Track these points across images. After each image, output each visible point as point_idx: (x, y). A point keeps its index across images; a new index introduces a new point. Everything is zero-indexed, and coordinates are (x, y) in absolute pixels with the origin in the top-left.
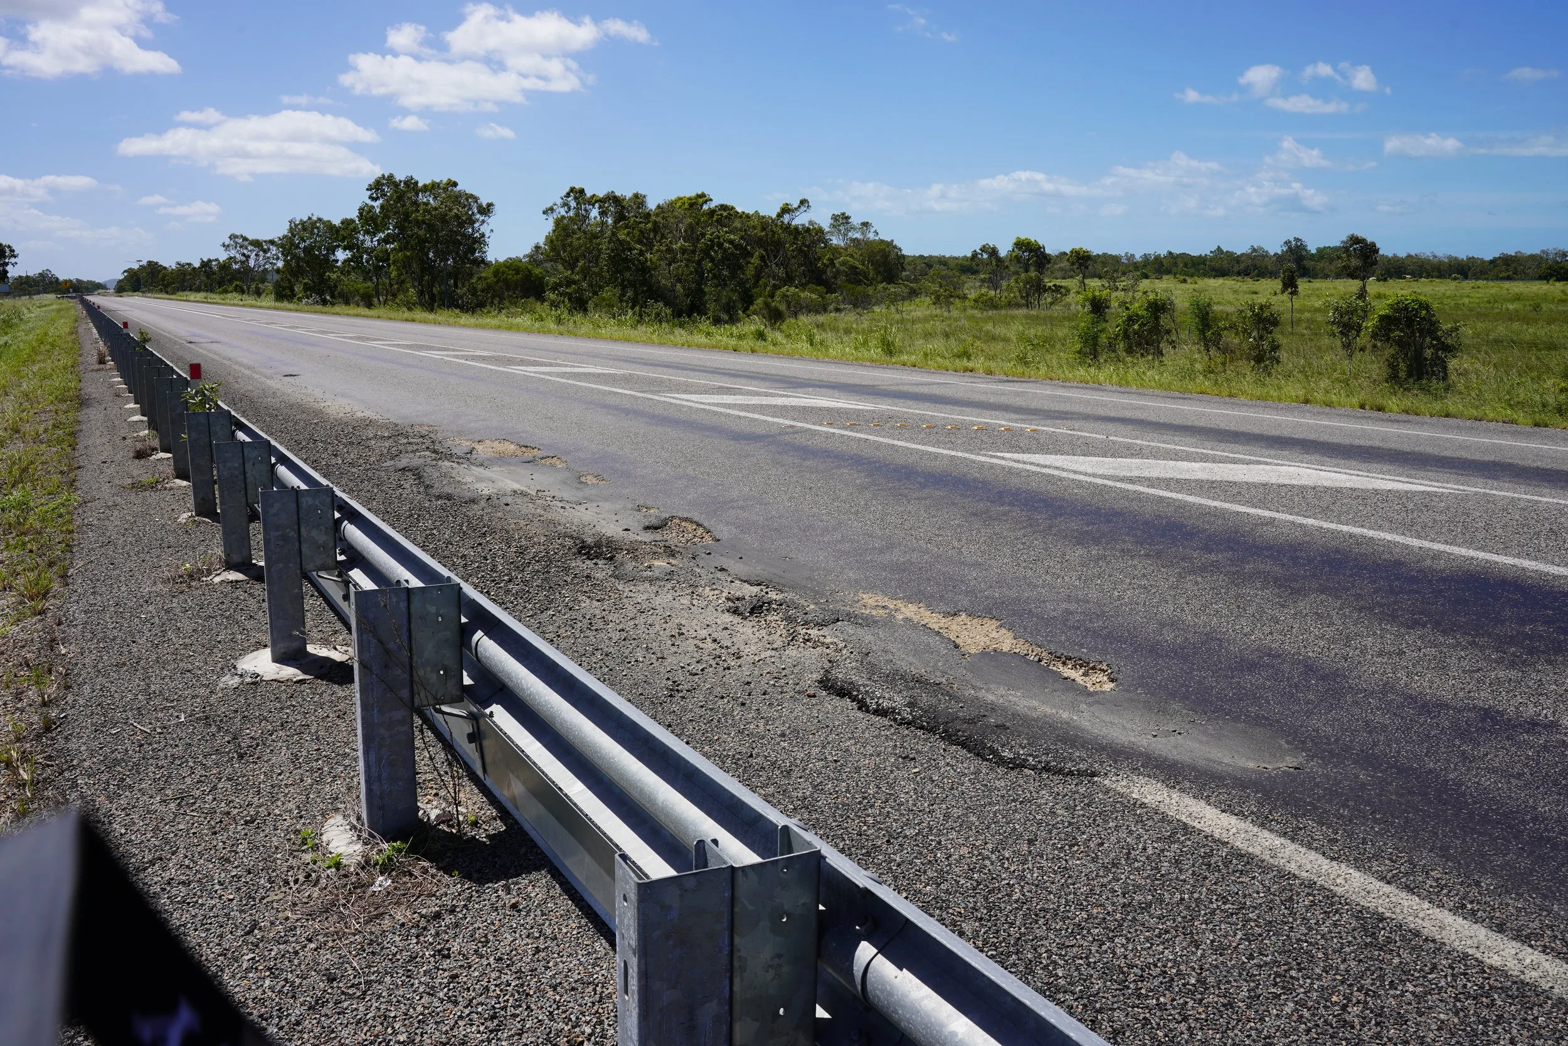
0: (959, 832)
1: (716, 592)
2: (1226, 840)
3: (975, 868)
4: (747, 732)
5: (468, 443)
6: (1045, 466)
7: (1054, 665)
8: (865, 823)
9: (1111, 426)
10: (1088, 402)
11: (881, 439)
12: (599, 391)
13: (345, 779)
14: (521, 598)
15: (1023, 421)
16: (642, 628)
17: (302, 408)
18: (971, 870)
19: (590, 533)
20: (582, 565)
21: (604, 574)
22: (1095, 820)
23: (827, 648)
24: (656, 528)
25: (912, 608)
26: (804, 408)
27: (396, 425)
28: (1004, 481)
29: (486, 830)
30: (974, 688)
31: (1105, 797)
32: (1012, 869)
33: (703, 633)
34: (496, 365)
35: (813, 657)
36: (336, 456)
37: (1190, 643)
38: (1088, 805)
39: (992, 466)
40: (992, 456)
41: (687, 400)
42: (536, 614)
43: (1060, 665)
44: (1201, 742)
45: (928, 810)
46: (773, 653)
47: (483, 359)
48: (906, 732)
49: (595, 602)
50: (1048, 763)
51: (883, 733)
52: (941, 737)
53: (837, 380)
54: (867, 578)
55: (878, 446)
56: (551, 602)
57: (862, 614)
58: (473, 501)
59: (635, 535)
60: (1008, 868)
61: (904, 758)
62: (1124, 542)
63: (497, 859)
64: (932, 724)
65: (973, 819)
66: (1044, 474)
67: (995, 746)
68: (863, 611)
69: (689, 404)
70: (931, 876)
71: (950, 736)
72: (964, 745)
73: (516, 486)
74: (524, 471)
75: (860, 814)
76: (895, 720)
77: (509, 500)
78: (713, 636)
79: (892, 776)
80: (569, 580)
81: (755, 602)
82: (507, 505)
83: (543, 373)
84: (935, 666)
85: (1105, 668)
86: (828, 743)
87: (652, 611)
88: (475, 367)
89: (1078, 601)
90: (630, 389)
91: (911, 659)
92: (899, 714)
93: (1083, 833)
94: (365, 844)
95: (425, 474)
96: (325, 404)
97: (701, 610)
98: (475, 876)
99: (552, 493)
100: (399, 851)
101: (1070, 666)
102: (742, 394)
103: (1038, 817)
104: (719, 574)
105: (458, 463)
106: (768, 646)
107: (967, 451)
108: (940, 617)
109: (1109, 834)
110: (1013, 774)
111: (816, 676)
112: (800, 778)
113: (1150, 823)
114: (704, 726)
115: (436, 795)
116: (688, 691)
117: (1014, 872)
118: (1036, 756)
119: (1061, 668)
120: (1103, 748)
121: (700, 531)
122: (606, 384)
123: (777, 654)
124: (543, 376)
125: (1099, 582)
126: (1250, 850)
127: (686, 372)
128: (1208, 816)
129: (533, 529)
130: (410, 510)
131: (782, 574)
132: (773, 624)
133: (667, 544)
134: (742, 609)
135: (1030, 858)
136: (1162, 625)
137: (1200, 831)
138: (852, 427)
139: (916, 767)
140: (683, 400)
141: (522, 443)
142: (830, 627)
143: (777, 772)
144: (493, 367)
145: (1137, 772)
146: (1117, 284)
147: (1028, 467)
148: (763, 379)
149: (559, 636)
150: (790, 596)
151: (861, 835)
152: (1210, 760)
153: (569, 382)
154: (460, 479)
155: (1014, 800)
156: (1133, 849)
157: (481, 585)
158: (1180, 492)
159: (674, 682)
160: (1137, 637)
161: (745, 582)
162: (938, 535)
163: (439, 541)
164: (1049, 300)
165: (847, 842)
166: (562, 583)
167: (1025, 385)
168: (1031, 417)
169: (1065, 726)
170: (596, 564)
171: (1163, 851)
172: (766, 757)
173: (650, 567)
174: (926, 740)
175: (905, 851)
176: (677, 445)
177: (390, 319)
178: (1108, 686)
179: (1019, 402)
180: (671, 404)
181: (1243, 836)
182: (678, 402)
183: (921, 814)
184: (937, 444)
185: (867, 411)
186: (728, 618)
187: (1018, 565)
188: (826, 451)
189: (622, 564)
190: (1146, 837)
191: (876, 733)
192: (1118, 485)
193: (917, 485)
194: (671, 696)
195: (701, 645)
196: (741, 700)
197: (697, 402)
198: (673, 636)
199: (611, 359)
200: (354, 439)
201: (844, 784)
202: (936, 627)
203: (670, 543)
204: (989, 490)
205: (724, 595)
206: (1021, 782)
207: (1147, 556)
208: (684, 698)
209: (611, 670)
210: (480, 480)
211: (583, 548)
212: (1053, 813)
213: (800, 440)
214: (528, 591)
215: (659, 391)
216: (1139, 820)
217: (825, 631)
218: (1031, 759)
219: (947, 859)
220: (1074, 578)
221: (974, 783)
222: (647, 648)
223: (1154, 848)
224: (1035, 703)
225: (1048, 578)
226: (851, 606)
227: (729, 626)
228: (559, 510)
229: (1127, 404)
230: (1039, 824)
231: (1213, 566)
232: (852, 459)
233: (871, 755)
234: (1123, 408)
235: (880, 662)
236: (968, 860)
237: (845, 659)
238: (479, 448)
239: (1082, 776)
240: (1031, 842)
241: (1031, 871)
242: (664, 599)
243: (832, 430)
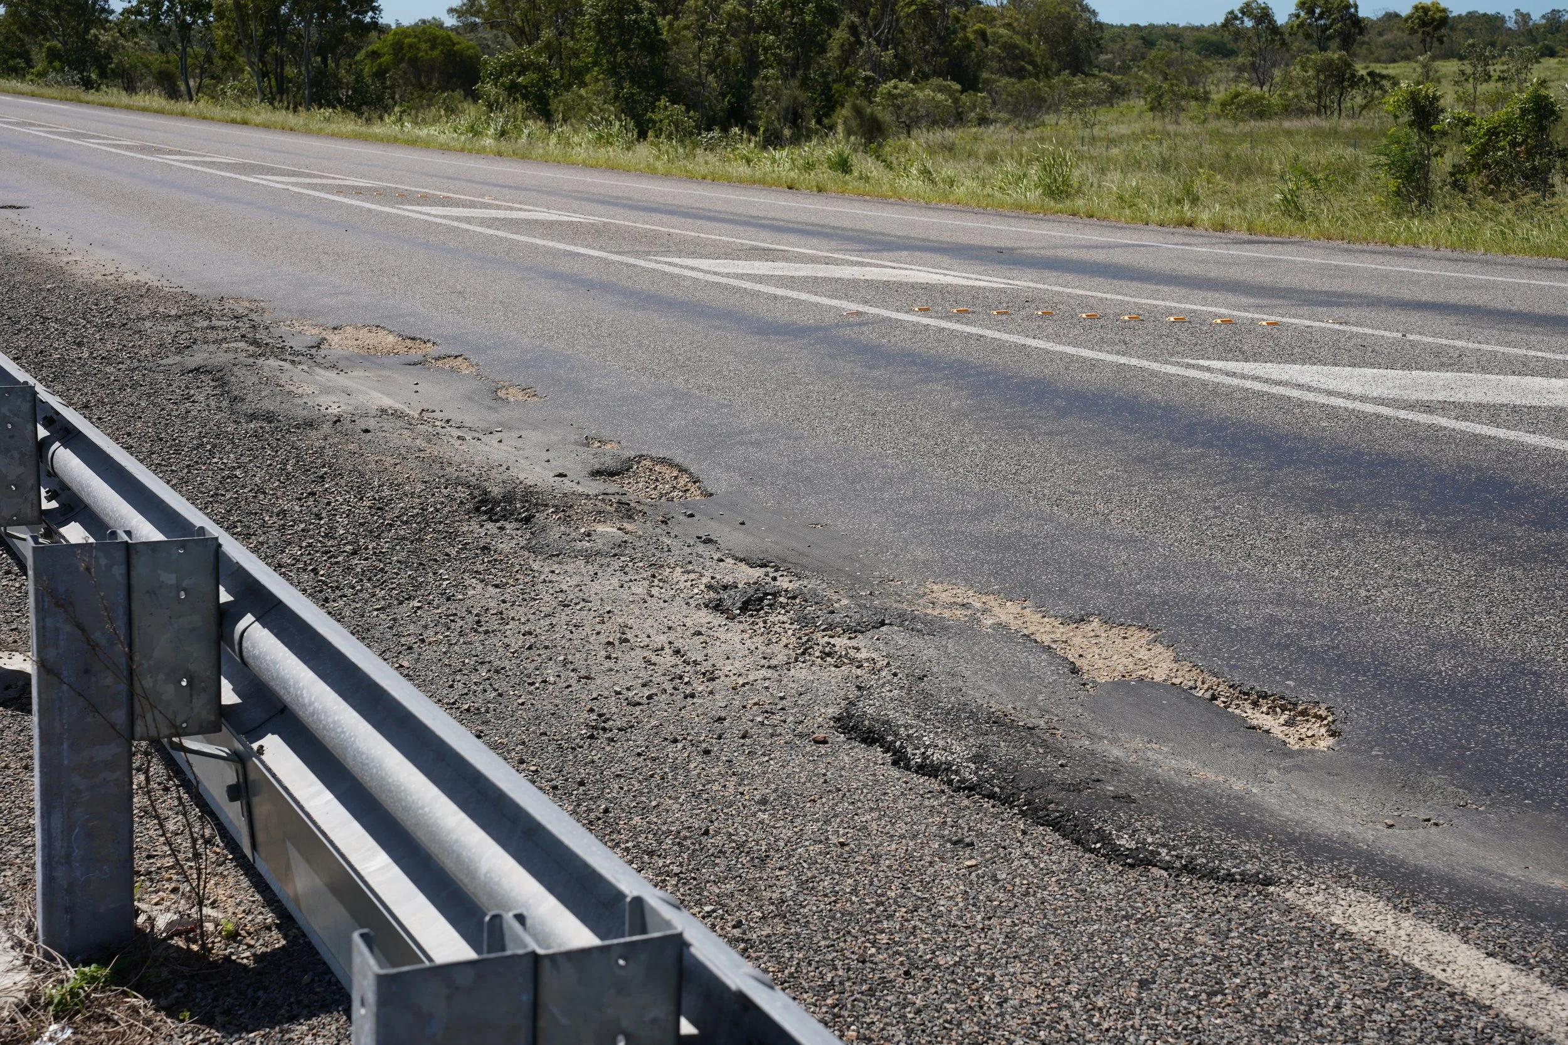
0: (1026, 963)
1: (692, 576)
2: (1488, 1003)
3: (1044, 1021)
4: (705, 796)
5: (316, 331)
6: (1279, 383)
7: (1238, 706)
8: (874, 943)
9: (1416, 318)
10: (1386, 276)
11: (1005, 336)
12: (548, 251)
13: (20, 868)
14: (369, 580)
15: (1259, 308)
16: (561, 630)
17: (26, 263)
18: (1036, 1024)
19: (500, 478)
20: (477, 530)
21: (513, 544)
22: (1258, 955)
23: (858, 667)
24: (612, 474)
25: (1012, 608)
26: (887, 284)
27: (193, 297)
28: (1203, 406)
29: (250, 946)
30: (1090, 736)
31: (1284, 919)
32: (1106, 1025)
33: (661, 640)
34: (379, 203)
35: (833, 681)
36: (80, 344)
37: (1481, 677)
38: (1252, 931)
39: (1186, 382)
40: (1188, 366)
41: (693, 269)
42: (390, 606)
43: (1248, 707)
44: (1472, 840)
45: (980, 926)
46: (769, 673)
47: (358, 192)
48: (966, 802)
49: (490, 588)
50: (1193, 859)
51: (926, 803)
52: (1021, 812)
53: (954, 239)
54: (944, 559)
55: (999, 347)
56: (417, 588)
57: (926, 615)
58: (310, 424)
59: (574, 485)
60: (1099, 1024)
61: (955, 843)
62: (1394, 508)
63: (260, 993)
64: (1009, 790)
65: (1054, 943)
66: (1273, 396)
67: (1108, 828)
68: (929, 611)
69: (694, 274)
70: (968, 1031)
71: (1036, 810)
72: (1056, 826)
73: (387, 402)
74: (405, 379)
75: (868, 928)
76: (950, 782)
77: (372, 424)
78: (676, 644)
79: (931, 870)
80: (454, 553)
81: (751, 592)
82: (367, 431)
83: (458, 219)
84: (1032, 702)
85: (1323, 713)
86: (836, 816)
87: (582, 604)
88: (341, 205)
89: (1293, 603)
90: (601, 248)
91: (993, 688)
92: (957, 773)
93: (1236, 975)
94: (35, 970)
95: (233, 379)
96: (71, 258)
97: (662, 604)
98: (219, 1019)
99: (446, 415)
100: (93, 979)
101: (1264, 709)
102: (787, 260)
103: (1163, 945)
104: (701, 548)
105: (293, 362)
106: (763, 662)
107: (1147, 356)
108: (1056, 624)
109: (1280, 979)
110: (1133, 874)
111: (833, 711)
112: (781, 869)
113: (1353, 965)
114: (637, 785)
115: (175, 890)
116: (620, 730)
117: (1107, 1030)
118: (1174, 848)
119: (1250, 712)
120: (1294, 840)
121: (684, 479)
122: (561, 238)
123: (776, 675)
124: (456, 224)
125: (1336, 573)
126: (1531, 1022)
127: (699, 222)
128: (1461, 961)
129: (403, 472)
130: (200, 437)
131: (807, 550)
132: (776, 628)
133: (624, 499)
134: (728, 603)
135: (1138, 1011)
136: (1436, 646)
137: (1442, 985)
138: (961, 316)
139: (972, 858)
140: (686, 267)
141: (407, 333)
142: (869, 634)
143: (744, 859)
144: (373, 207)
145: (1344, 882)
146: (1491, 68)
147: (1248, 384)
148: (827, 236)
149: (423, 641)
150: (811, 584)
151: (864, 962)
152: (1482, 870)
153: (500, 233)
154: (292, 388)
155: (1126, 917)
156: (1318, 1006)
157: (306, 558)
158: (1514, 427)
159: (600, 715)
160: (1387, 664)
161: (741, 561)
162: (1074, 493)
163: (243, 487)
164: (1359, 100)
165: (840, 972)
166: (440, 557)
167: (1280, 248)
168: (1275, 302)
169: (1234, 802)
170: (501, 528)
171: (1369, 1012)
172: (731, 835)
173: (589, 535)
174: (995, 816)
175: (933, 990)
176: (664, 341)
177: (205, 118)
178: (1325, 743)
179: (1263, 276)
180: (665, 273)
181: (1520, 998)
182: (677, 271)
183: (968, 932)
184: (1100, 344)
185: (992, 290)
186: (704, 617)
187: (1202, 543)
188: (909, 355)
189: (543, 529)
190: (1343, 987)
191: (917, 802)
192: (1402, 414)
193: (1052, 412)
194: (592, 737)
195: (654, 659)
196: (704, 745)
197: (709, 272)
198: (609, 643)
199: (577, 199)
200: (114, 319)
201: (850, 881)
202: (1047, 640)
203: (631, 498)
204: (1173, 420)
205: (705, 580)
206: (1144, 888)
207: (1430, 532)
208: (612, 740)
209: (500, 695)
210: (327, 390)
211: (484, 502)
212: (1189, 940)
213: (870, 335)
214: (382, 570)
215: (649, 253)
216: (1337, 960)
217: (860, 641)
218: (1164, 851)
219: (1000, 1004)
220: (1293, 566)
221: (1064, 887)
222: (565, 663)
223: (1355, 1006)
224: (1191, 764)
225: (1249, 565)
226: (910, 603)
227: (703, 630)
228: (453, 441)
229: (1457, 279)
230: (1163, 956)
231: (1549, 551)
232: (951, 367)
233: (903, 837)
234: (1448, 287)
235: (941, 689)
236: (1034, 1009)
237: (883, 685)
238: (334, 338)
239: (1248, 883)
240: (1143, 984)
241: (1137, 1031)
242: (607, 585)
243: (925, 321)
